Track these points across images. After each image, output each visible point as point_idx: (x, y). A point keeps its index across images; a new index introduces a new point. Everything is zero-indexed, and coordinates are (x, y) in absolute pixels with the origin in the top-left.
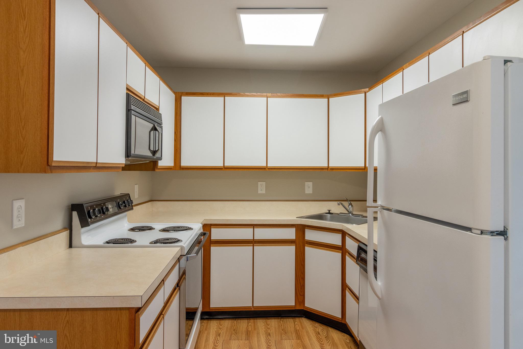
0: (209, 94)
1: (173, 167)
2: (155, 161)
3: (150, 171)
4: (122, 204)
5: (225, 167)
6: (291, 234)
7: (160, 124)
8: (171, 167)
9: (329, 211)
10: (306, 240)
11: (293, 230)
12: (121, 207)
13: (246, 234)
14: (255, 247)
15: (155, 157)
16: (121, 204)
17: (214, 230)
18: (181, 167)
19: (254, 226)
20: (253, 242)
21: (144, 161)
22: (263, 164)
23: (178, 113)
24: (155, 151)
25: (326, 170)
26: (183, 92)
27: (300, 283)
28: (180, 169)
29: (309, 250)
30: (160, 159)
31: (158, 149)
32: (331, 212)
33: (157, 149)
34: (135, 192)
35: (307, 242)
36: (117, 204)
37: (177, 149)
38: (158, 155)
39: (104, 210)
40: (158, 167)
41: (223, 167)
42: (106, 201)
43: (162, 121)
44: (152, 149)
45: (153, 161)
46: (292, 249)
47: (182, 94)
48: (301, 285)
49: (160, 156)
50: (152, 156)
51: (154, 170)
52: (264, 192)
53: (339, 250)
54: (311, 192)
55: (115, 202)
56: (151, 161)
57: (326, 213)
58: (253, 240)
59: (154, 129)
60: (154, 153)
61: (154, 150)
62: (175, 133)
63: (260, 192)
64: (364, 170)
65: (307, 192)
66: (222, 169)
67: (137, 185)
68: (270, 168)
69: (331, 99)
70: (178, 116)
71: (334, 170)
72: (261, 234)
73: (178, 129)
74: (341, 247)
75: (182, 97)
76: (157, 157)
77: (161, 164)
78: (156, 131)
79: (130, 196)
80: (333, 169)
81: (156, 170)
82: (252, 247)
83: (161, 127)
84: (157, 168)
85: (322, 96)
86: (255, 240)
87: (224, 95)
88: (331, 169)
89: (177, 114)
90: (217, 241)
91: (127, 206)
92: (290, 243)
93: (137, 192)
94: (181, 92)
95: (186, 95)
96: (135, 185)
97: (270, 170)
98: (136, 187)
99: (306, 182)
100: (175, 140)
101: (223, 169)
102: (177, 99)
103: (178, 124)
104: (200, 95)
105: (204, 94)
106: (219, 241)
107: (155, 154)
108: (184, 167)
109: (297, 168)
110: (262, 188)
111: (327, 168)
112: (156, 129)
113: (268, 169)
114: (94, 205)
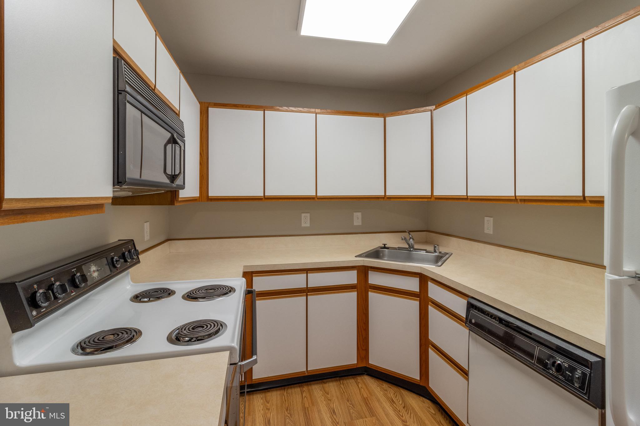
0: (244, 106)
1: (198, 198)
2: (174, 190)
3: (166, 205)
4: (119, 261)
5: (265, 197)
6: (351, 278)
7: (182, 136)
8: (196, 198)
9: (385, 245)
10: (369, 285)
11: (354, 273)
12: (116, 265)
13: (298, 281)
14: (309, 297)
15: (174, 185)
16: (117, 261)
17: (256, 279)
18: (209, 198)
19: (307, 271)
20: (307, 291)
21: (157, 190)
22: (311, 193)
23: (204, 129)
24: (175, 175)
25: (382, 200)
26: (210, 103)
27: (362, 336)
28: (208, 200)
29: (373, 296)
30: (183, 187)
31: (180, 172)
32: (386, 246)
33: (177, 173)
34: (145, 233)
35: (370, 286)
36: (110, 261)
37: (203, 175)
38: (179, 182)
39: (77, 280)
40: (180, 200)
41: (263, 197)
42: (83, 262)
43: (184, 132)
44: (169, 172)
45: (171, 191)
46: (353, 295)
47: (209, 105)
48: (364, 338)
49: (182, 184)
50: (169, 182)
51: (172, 203)
52: (308, 225)
53: (415, 297)
54: (360, 224)
55: (105, 258)
56: (168, 191)
57: (381, 248)
58: (306, 289)
59: (173, 141)
60: (173, 178)
61: (173, 174)
62: (200, 154)
63: (303, 225)
64: (429, 200)
65: (355, 224)
66: (261, 199)
67: (148, 223)
68: (320, 198)
69: (388, 119)
70: (204, 132)
71: (392, 200)
72: (316, 280)
73: (205, 150)
74: (419, 293)
75: (209, 108)
76: (177, 185)
77: (183, 194)
78: (175, 144)
79: (134, 244)
80: (390, 198)
81: (177, 204)
82: (305, 297)
83: (184, 142)
84: (178, 201)
85: (377, 115)
86: (308, 289)
87: (264, 108)
88: (388, 198)
89: (202, 130)
90: (261, 292)
91: (128, 260)
92: (351, 288)
93: (148, 233)
94: (208, 103)
95: (214, 106)
96: (145, 223)
97: (320, 200)
98: (147, 226)
99: (354, 213)
100: (200, 164)
101: (263, 199)
102: (202, 111)
103: (204, 143)
104: (234, 108)
105: (237, 105)
106: (263, 292)
107: (174, 180)
108: (212, 198)
109: (351, 197)
110: (306, 220)
111: (383, 197)
112: (175, 142)
113: (318, 198)
114: (52, 277)
